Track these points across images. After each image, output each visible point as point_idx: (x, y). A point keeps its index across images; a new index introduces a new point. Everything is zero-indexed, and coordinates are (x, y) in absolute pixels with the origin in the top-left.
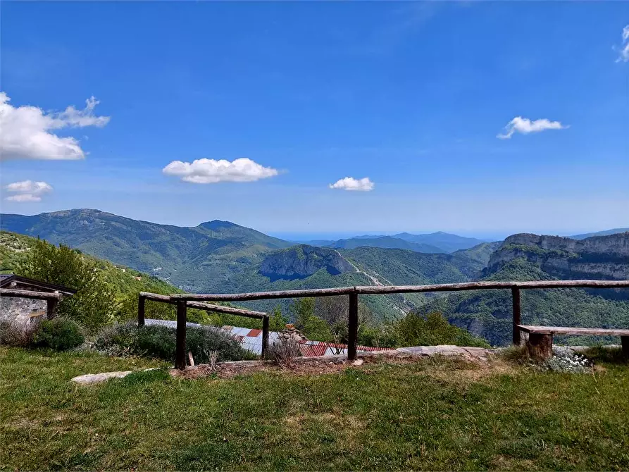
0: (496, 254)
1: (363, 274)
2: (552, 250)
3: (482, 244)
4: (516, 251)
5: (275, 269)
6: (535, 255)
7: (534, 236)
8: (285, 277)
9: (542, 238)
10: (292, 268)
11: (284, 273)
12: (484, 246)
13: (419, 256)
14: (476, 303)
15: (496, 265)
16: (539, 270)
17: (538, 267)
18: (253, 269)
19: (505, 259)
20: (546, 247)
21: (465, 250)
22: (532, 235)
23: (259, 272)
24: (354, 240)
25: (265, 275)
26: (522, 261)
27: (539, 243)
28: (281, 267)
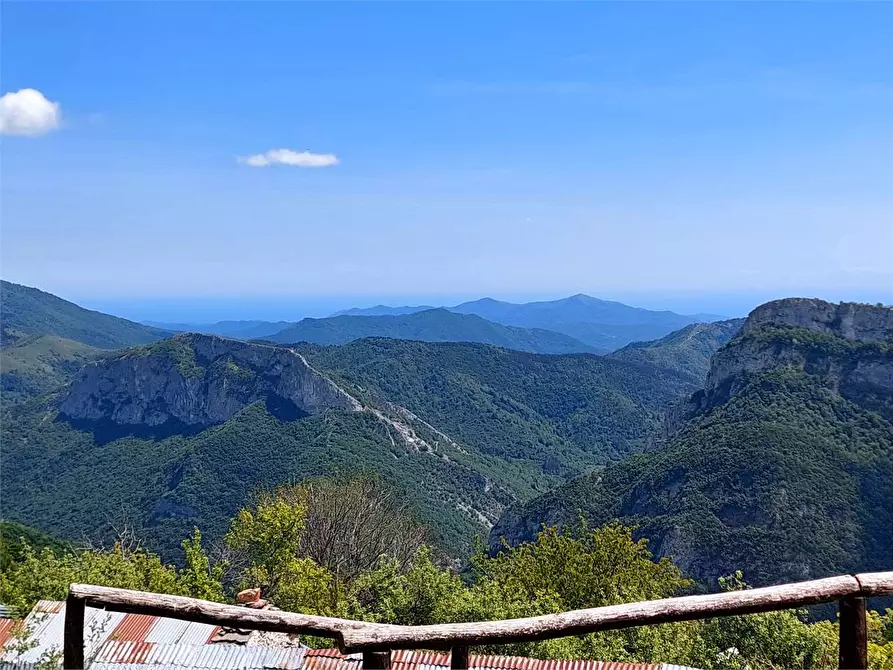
0: (728, 352)
1: (373, 417)
2: (866, 340)
3: (690, 328)
4: (779, 344)
5: (108, 406)
6: (823, 355)
7: (821, 305)
8: (142, 431)
9: (843, 309)
10: (160, 403)
11: (137, 417)
12: (694, 333)
13: (523, 361)
14: (675, 489)
15: (726, 385)
16: (834, 395)
17: (831, 386)
18: (41, 408)
19: (751, 367)
20: (850, 334)
21: (648, 344)
22: (817, 301)
23: (62, 417)
24: (345, 320)
25: (79, 424)
26: (792, 371)
27: (835, 324)
28: (129, 401)
